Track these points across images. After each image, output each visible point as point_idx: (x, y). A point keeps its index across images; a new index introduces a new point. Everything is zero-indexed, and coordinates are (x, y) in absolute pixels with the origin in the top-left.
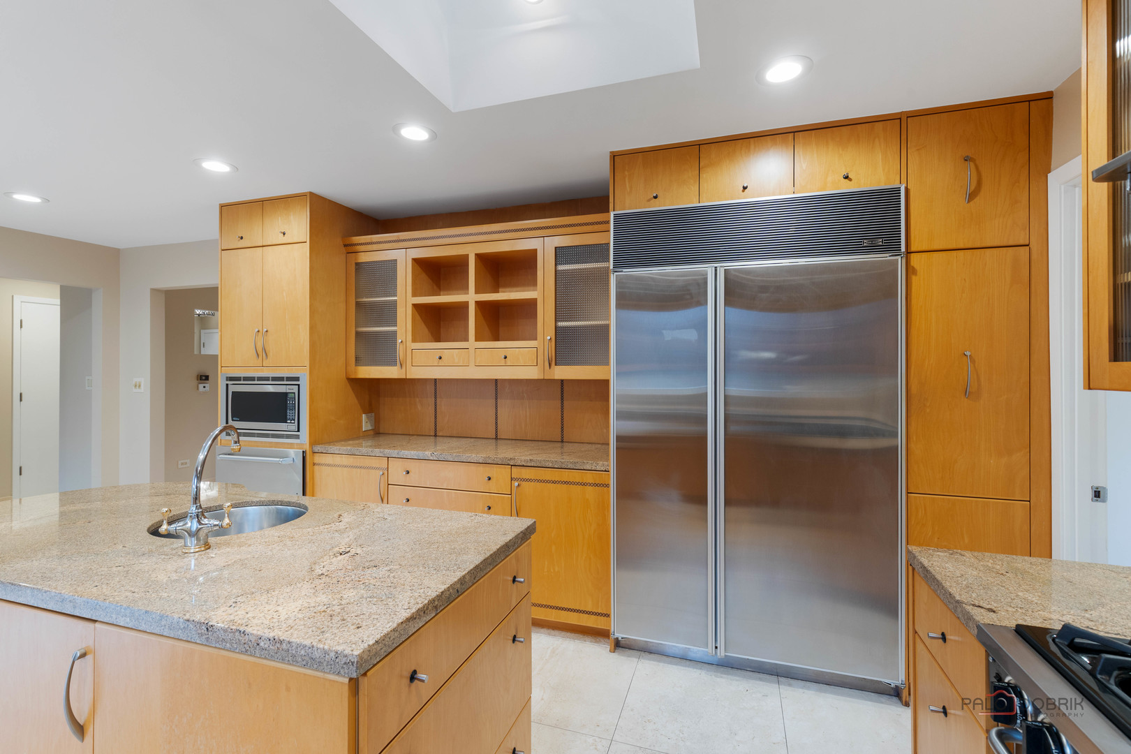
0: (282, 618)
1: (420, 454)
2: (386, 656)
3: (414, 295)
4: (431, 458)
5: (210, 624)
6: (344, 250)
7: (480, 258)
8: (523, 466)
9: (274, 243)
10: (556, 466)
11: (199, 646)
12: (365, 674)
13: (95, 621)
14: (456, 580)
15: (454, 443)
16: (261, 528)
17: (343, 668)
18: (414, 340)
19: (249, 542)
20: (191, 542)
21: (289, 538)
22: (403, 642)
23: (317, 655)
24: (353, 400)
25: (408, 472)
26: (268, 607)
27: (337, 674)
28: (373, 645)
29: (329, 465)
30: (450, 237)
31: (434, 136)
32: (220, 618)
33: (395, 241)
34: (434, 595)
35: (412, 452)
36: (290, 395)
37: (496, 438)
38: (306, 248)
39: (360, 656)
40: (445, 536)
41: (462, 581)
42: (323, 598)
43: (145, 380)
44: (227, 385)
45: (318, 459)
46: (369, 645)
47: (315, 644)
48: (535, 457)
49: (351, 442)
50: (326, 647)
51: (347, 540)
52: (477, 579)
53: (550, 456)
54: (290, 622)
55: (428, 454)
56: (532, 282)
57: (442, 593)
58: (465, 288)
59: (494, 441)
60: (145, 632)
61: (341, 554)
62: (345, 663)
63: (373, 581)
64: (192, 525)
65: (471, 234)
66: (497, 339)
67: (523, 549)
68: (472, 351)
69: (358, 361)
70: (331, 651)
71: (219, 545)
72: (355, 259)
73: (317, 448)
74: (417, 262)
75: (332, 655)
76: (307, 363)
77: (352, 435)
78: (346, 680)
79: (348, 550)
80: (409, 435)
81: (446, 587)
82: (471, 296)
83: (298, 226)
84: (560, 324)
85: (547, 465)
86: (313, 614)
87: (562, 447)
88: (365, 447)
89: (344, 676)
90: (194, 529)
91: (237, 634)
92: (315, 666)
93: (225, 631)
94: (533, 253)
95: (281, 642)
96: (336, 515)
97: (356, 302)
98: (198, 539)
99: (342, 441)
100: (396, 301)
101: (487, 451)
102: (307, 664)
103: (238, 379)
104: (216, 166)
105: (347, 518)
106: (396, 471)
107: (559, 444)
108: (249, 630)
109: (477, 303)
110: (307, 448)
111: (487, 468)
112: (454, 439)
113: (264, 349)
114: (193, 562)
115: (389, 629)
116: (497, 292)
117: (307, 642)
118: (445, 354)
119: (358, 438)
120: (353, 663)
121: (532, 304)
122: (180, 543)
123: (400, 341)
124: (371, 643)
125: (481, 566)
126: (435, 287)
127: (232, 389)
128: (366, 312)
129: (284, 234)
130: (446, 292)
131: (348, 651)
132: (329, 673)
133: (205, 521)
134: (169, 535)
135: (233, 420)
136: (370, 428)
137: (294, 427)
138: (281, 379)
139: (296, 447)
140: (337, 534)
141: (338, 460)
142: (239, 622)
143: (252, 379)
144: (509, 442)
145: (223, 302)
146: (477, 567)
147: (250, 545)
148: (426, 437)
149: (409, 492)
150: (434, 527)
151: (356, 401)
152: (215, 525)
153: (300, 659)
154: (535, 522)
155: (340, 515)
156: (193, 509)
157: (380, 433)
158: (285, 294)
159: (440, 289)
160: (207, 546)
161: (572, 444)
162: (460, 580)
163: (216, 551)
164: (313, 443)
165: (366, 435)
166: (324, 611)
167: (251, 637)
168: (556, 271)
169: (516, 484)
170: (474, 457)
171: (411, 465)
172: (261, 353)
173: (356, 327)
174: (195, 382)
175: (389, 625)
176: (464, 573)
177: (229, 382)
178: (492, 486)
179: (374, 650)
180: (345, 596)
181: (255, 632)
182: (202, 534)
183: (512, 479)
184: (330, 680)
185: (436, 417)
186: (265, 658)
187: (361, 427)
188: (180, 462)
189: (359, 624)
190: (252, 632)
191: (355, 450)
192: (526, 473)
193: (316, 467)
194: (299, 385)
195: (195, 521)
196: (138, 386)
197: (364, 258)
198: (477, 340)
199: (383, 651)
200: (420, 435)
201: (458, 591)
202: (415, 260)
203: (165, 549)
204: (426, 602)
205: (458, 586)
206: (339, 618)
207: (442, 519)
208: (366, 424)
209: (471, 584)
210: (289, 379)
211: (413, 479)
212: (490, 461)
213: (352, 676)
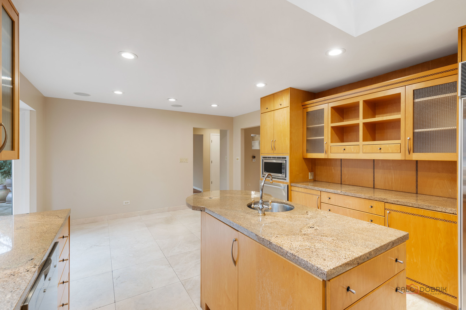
0: (294, 247)
1: (336, 191)
2: (337, 276)
3: (332, 122)
4: (341, 194)
5: (271, 242)
6: (302, 107)
7: (365, 102)
8: (392, 203)
9: (278, 109)
10: (414, 206)
11: (267, 248)
12: (329, 280)
13: (238, 231)
14: (367, 252)
15: (351, 188)
16: (279, 212)
17: (320, 274)
18: (332, 142)
19: (277, 216)
20: (260, 212)
21: (290, 217)
22: (344, 272)
23: (309, 265)
24: (305, 166)
25: (330, 198)
26: (288, 241)
27: (317, 276)
28: (332, 269)
29: (297, 191)
30: (349, 95)
31: (345, 50)
32: (274, 240)
33: (323, 101)
34: (357, 256)
35: (332, 190)
36: (283, 164)
37: (374, 188)
38: (289, 108)
39: (327, 272)
40: (356, 230)
41: (370, 253)
42: (307, 244)
43: (239, 157)
44: (263, 160)
45: (293, 188)
46: (331, 269)
47: (308, 261)
48: (400, 200)
49: (305, 183)
50: (313, 264)
51: (312, 222)
52: (377, 255)
53: (411, 200)
54: (297, 249)
55: (339, 191)
56: (398, 110)
57: (361, 256)
58: (358, 117)
59: (373, 189)
60: (251, 238)
61: (311, 228)
62: (321, 273)
63: (327, 242)
64: (260, 206)
65: (361, 92)
66: (374, 140)
67: (401, 246)
68: (361, 146)
69: (307, 151)
70: (315, 266)
71: (268, 215)
72: (307, 110)
73: (292, 184)
74: (333, 108)
75: (316, 267)
76: (289, 152)
77: (305, 180)
78: (322, 280)
79: (313, 226)
80: (329, 182)
81: (362, 254)
82: (361, 121)
83: (285, 101)
84: (416, 131)
85: (408, 205)
86: (305, 249)
87: (417, 197)
88: (310, 186)
89: (321, 278)
90: (261, 208)
91: (280, 248)
92: (308, 270)
93: (276, 246)
94: (399, 95)
95: (295, 256)
96: (305, 212)
97: (307, 128)
98: (262, 211)
99: (301, 182)
100: (323, 126)
101: (369, 194)
102: (305, 268)
103: (266, 158)
104: (261, 85)
105: (310, 214)
106: (325, 197)
107: (415, 195)
108: (283, 248)
109: (364, 123)
110: (289, 184)
111: (371, 202)
112: (351, 186)
113: (274, 147)
114: (261, 219)
115: (339, 265)
116: (374, 117)
117: (305, 259)
118: (347, 148)
119: (307, 182)
120: (324, 274)
121: (398, 121)
122: (257, 212)
123: (325, 142)
124: (332, 268)
125: (379, 249)
126: (341, 118)
127: (265, 161)
128: (310, 131)
129: (281, 105)
130: (346, 120)
131: (322, 268)
132: (314, 274)
133: (264, 206)
134: (254, 209)
135: (265, 172)
136: (312, 178)
137: (284, 176)
138: (280, 158)
139: (285, 183)
140: (307, 219)
141: (300, 190)
142: (280, 244)
143: (270, 158)
144: (382, 190)
145: (262, 131)
146: (377, 249)
147: (277, 217)
148: (337, 184)
149: (331, 207)
150: (350, 225)
151: (307, 167)
152: (267, 208)
153: (302, 265)
154: (408, 234)
155: (307, 212)
156: (260, 201)
157: (316, 181)
158: (281, 127)
159: (344, 119)
160: (265, 215)
161: (425, 195)
162: (369, 253)
163: (267, 217)
164: (291, 182)
165: (310, 181)
166: (309, 249)
167: (284, 251)
168: (414, 102)
169: (388, 212)
170: (363, 196)
171: (331, 196)
172: (274, 148)
173: (307, 138)
174: (252, 158)
175: (338, 263)
176: (371, 250)
177: (263, 159)
178: (373, 211)
179: (333, 272)
180: (316, 245)
181: (286, 249)
182: (263, 210)
183: (385, 209)
184: (315, 277)
185: (341, 176)
186: (289, 260)
187: (308, 177)
188: (248, 184)
189: (324, 258)
190: (285, 249)
191: (307, 186)
192: (394, 207)
193: (292, 191)
194: (286, 160)
195: (261, 205)
196: (238, 159)
197: (310, 110)
198: (364, 141)
199: (336, 273)
200: (334, 183)
201: (368, 258)
202: (332, 108)
203: (253, 213)
204: (354, 258)
205: (368, 255)
206: (316, 254)
207: (353, 222)
208: (310, 177)
209: (374, 256)
210: (282, 158)
211: (332, 201)
212: (372, 199)
213: (324, 279)
